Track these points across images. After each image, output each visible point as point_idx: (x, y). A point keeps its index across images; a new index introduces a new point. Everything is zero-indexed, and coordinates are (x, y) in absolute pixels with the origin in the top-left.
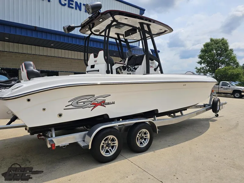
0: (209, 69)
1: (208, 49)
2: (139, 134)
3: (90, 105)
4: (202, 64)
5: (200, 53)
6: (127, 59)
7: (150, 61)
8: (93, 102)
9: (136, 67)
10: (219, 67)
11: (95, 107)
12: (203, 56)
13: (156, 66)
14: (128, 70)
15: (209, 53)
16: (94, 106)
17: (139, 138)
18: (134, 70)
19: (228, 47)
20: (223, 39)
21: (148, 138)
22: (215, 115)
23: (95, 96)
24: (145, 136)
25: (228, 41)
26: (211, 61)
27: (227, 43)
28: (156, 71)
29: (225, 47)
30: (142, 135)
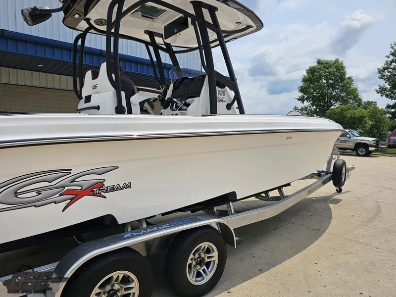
0: (316, 109)
1: (314, 76)
2: (194, 254)
3: (58, 195)
4: (305, 102)
5: (302, 84)
6: (172, 86)
7: (218, 89)
8: (67, 188)
9: (189, 100)
10: (331, 105)
11: (73, 201)
12: (306, 88)
13: (230, 98)
14: (172, 108)
15: (316, 83)
16: (72, 199)
17: (194, 263)
18: (185, 107)
19: (344, 74)
20: (337, 61)
21: (214, 261)
22: (336, 190)
23: (73, 172)
24: (209, 257)
25: (344, 65)
26: (320, 96)
27: (343, 68)
28: (229, 110)
29: (340, 74)
30: (200, 254)
